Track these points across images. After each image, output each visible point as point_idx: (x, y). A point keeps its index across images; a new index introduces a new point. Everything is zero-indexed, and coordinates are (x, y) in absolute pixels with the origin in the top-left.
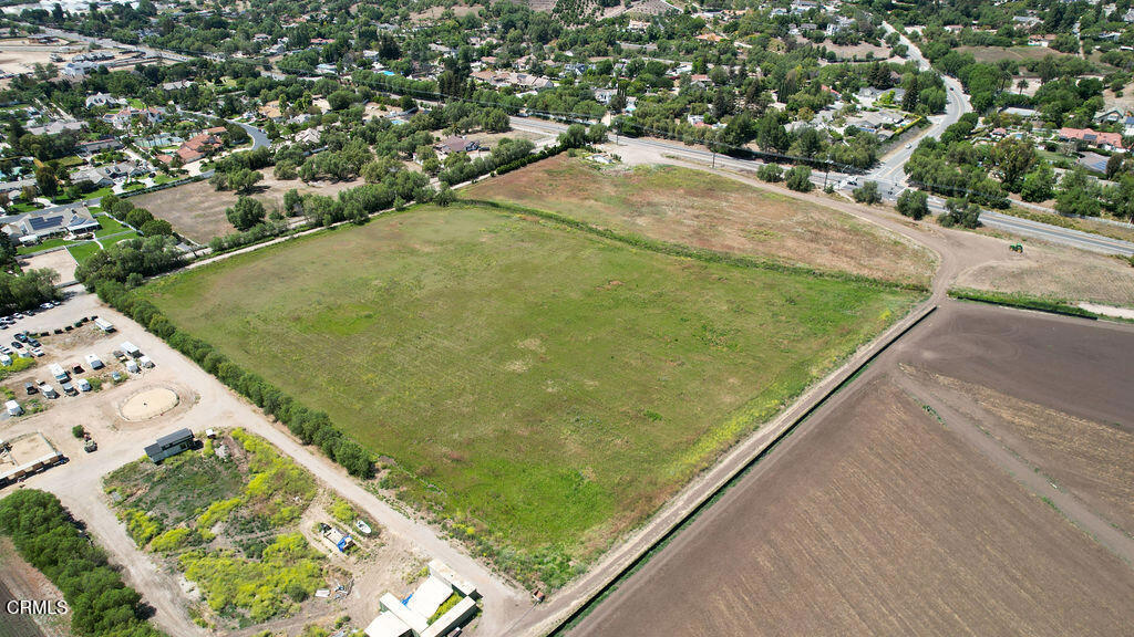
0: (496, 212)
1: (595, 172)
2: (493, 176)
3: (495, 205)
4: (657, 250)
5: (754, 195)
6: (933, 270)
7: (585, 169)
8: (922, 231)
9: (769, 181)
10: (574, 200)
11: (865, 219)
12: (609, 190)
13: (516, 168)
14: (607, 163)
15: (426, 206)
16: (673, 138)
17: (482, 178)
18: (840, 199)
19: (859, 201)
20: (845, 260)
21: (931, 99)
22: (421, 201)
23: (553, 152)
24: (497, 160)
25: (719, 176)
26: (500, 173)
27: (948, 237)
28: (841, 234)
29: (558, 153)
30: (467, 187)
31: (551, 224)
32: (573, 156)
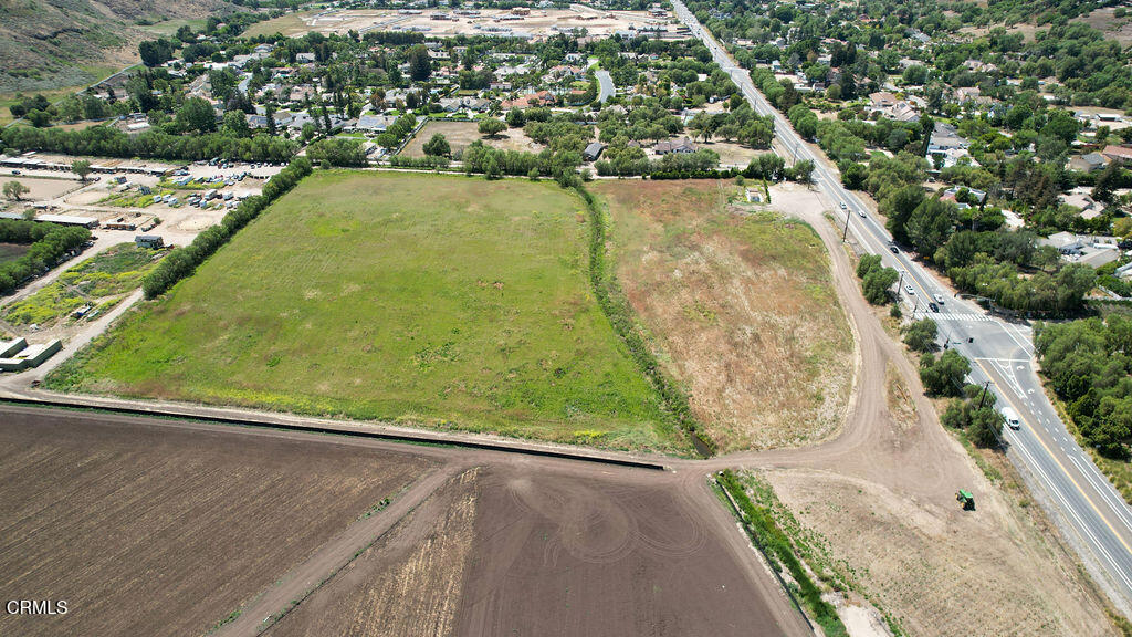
0: (577, 206)
1: (722, 203)
2: (644, 178)
5: (803, 280)
7: (722, 198)
10: (649, 219)
11: (857, 359)
12: (696, 223)
13: (675, 178)
15: (552, 184)
17: (634, 177)
18: (893, 328)
22: (558, 177)
23: (729, 175)
25: (822, 251)
26: (654, 178)
29: (733, 177)
30: (613, 180)
31: (584, 228)
32: (740, 183)
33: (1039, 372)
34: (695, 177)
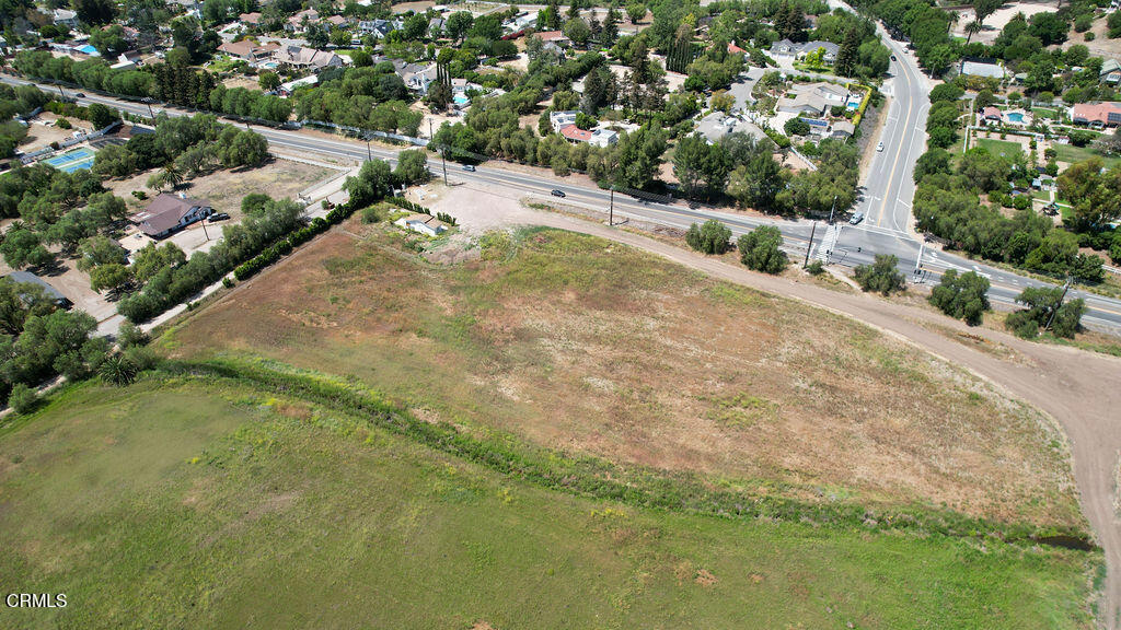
0: (227, 393)
1: (413, 256)
2: (229, 285)
3: (227, 372)
4: (553, 482)
5: (695, 292)
6: (1066, 469)
7: (395, 250)
8: (995, 354)
9: (711, 251)
10: (379, 338)
11: (896, 337)
12: (444, 303)
13: (274, 260)
14: (433, 234)
15: (89, 388)
16: (534, 162)
17: (209, 291)
18: (835, 285)
19: (867, 288)
20: (904, 457)
21: (874, 58)
22: (80, 376)
23: (339, 215)
24: (235, 251)
25: (626, 249)
26: (243, 276)
27: (1044, 365)
28: (873, 388)
29: (348, 216)
30: (178, 320)
31: (335, 421)
32: (373, 219)
33: (945, 249)
34: (298, 242)
